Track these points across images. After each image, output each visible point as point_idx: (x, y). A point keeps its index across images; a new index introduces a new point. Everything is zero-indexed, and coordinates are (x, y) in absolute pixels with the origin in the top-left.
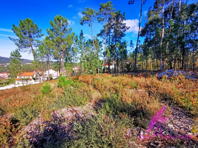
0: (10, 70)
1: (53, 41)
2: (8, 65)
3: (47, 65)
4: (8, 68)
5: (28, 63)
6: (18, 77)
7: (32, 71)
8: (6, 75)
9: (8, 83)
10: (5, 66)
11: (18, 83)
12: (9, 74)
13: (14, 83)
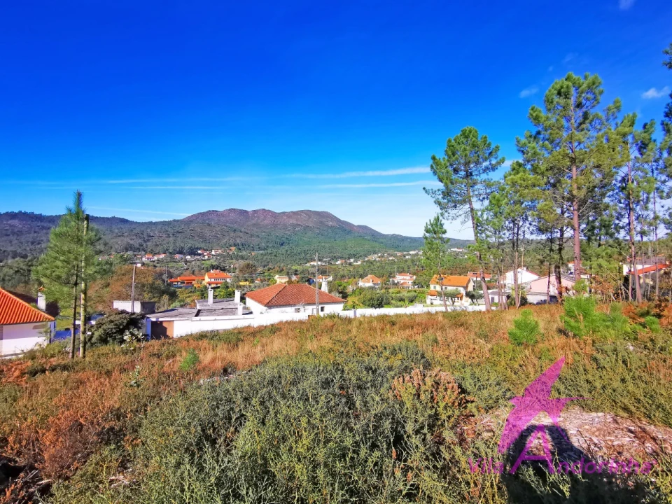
0: (416, 267)
2: (413, 255)
4: (413, 261)
5: (454, 250)
6: (432, 287)
7: (462, 270)
8: (405, 279)
9: (412, 301)
10: (407, 257)
11: (432, 304)
12: (415, 277)
13: (423, 301)
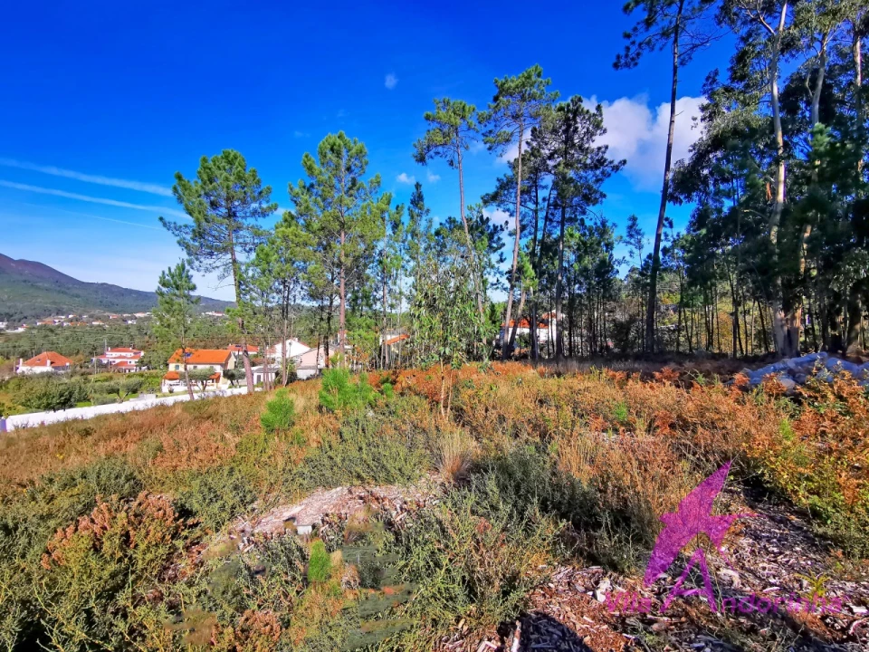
0: (147, 338)
1: (308, 227)
2: (141, 318)
3: (280, 323)
4: (140, 329)
5: (210, 313)
6: (172, 367)
7: (223, 343)
8: (127, 358)
9: (134, 391)
10: (130, 322)
11: (171, 392)
12: (142, 354)
13: (155, 389)
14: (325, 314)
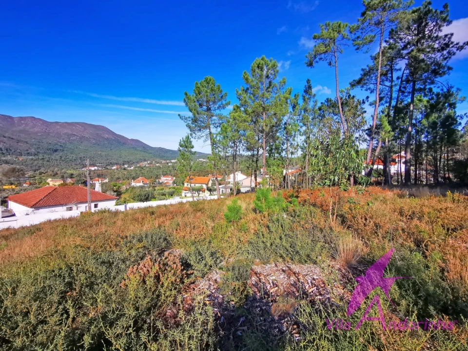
0: (176, 171)
1: (246, 112)
2: (173, 162)
3: (231, 164)
4: (173, 167)
5: (201, 160)
6: (186, 184)
7: (206, 174)
8: (168, 180)
9: (171, 195)
10: (169, 164)
11: (186, 196)
12: (174, 178)
13: (179, 195)
14: (255, 159)
